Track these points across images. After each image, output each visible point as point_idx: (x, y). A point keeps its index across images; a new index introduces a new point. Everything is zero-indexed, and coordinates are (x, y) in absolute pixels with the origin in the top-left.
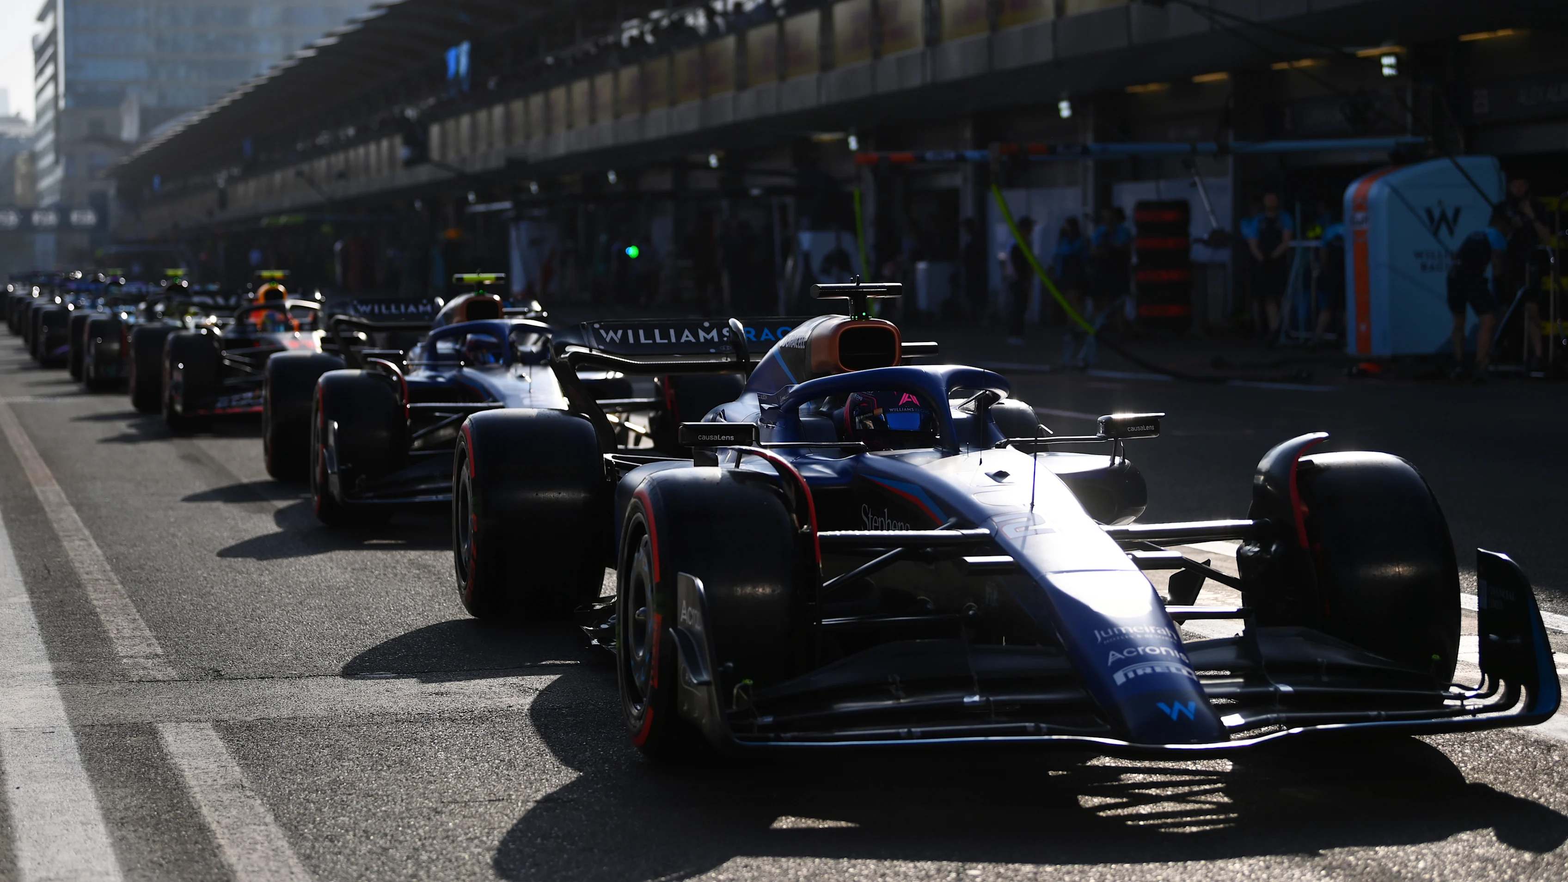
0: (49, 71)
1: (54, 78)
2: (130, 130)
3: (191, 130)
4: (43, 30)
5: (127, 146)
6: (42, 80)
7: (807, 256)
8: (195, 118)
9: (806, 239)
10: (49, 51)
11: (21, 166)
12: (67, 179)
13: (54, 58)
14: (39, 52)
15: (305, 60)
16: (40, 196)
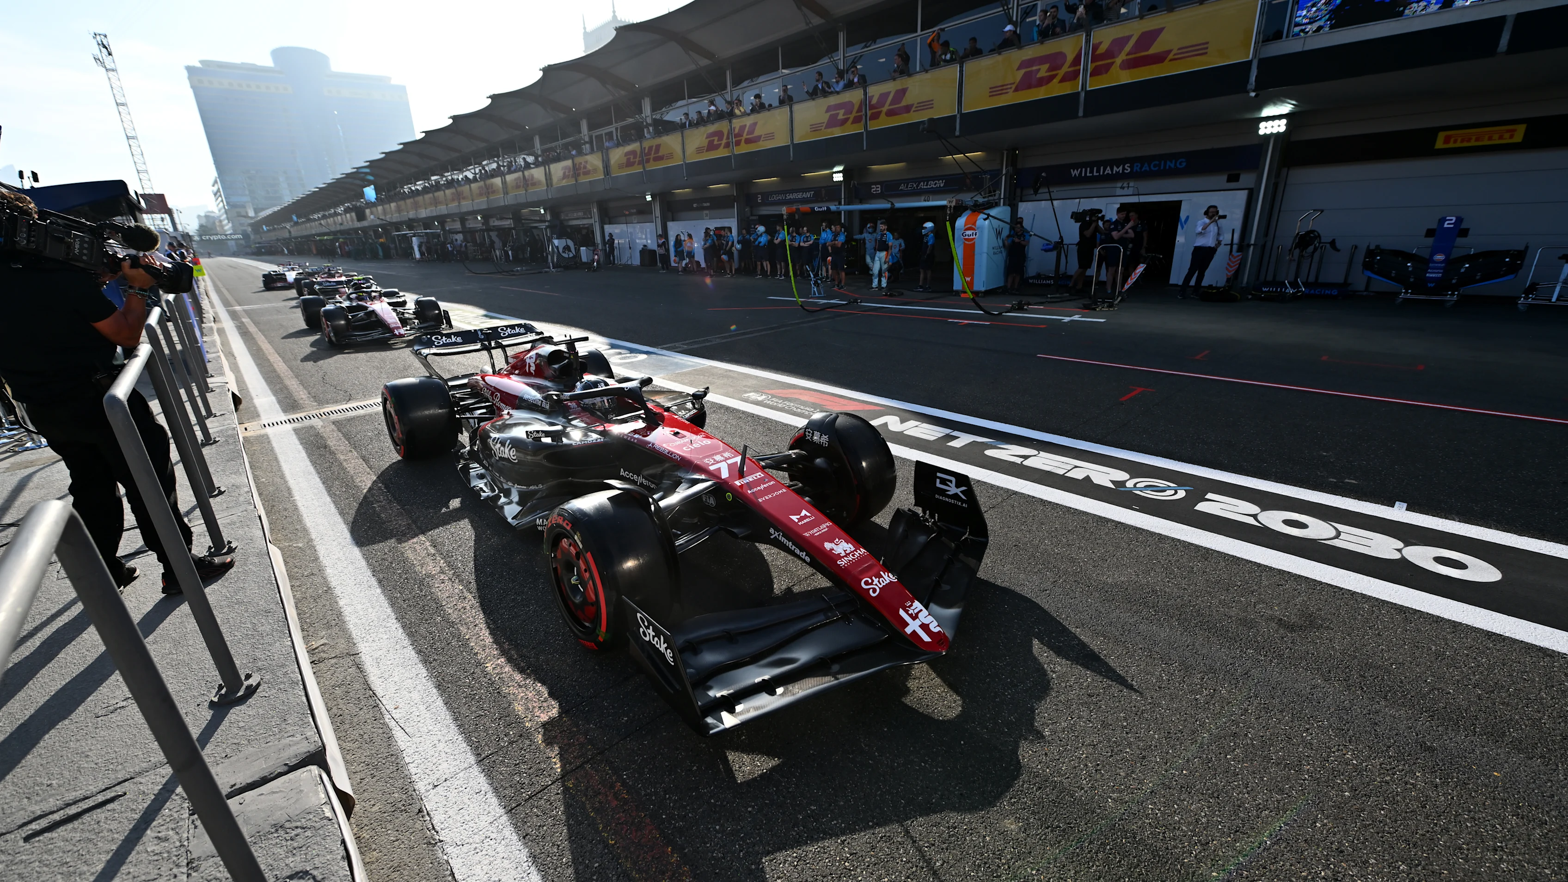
0: (220, 199)
1: (222, 201)
2: (251, 213)
3: (275, 212)
4: (215, 189)
5: (251, 218)
6: (218, 201)
7: (557, 248)
8: (276, 209)
9: (556, 242)
10: (219, 194)
11: (217, 224)
12: (233, 226)
13: (220, 196)
14: (215, 194)
15: (314, 192)
16: (226, 231)
